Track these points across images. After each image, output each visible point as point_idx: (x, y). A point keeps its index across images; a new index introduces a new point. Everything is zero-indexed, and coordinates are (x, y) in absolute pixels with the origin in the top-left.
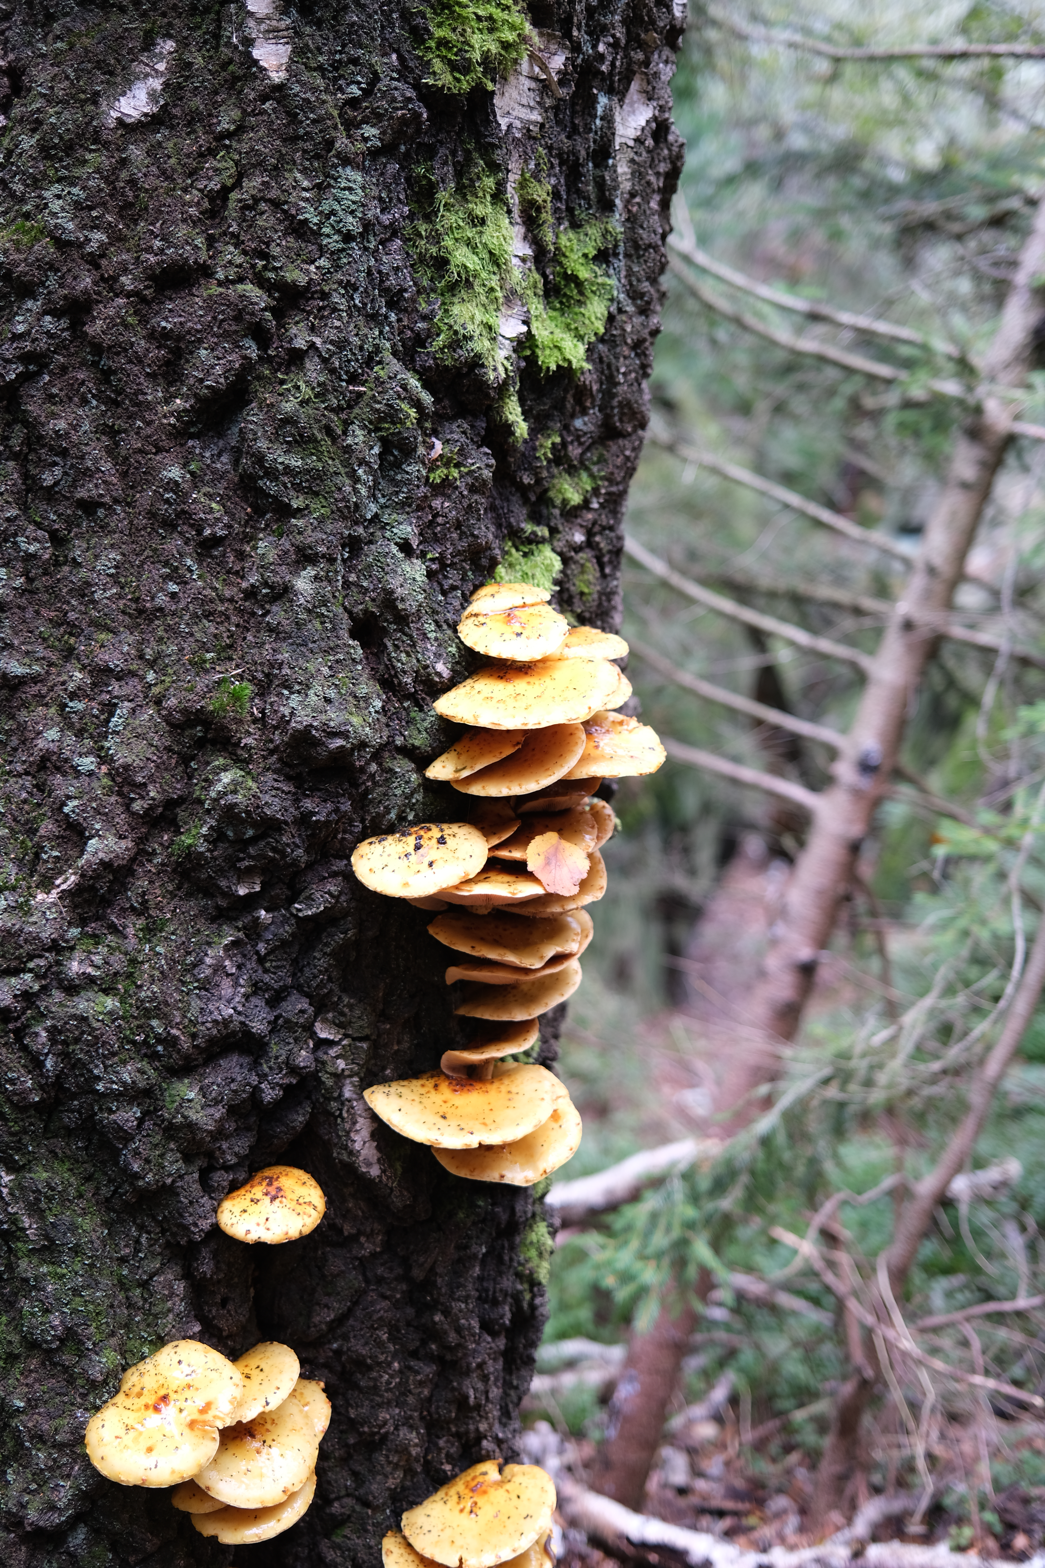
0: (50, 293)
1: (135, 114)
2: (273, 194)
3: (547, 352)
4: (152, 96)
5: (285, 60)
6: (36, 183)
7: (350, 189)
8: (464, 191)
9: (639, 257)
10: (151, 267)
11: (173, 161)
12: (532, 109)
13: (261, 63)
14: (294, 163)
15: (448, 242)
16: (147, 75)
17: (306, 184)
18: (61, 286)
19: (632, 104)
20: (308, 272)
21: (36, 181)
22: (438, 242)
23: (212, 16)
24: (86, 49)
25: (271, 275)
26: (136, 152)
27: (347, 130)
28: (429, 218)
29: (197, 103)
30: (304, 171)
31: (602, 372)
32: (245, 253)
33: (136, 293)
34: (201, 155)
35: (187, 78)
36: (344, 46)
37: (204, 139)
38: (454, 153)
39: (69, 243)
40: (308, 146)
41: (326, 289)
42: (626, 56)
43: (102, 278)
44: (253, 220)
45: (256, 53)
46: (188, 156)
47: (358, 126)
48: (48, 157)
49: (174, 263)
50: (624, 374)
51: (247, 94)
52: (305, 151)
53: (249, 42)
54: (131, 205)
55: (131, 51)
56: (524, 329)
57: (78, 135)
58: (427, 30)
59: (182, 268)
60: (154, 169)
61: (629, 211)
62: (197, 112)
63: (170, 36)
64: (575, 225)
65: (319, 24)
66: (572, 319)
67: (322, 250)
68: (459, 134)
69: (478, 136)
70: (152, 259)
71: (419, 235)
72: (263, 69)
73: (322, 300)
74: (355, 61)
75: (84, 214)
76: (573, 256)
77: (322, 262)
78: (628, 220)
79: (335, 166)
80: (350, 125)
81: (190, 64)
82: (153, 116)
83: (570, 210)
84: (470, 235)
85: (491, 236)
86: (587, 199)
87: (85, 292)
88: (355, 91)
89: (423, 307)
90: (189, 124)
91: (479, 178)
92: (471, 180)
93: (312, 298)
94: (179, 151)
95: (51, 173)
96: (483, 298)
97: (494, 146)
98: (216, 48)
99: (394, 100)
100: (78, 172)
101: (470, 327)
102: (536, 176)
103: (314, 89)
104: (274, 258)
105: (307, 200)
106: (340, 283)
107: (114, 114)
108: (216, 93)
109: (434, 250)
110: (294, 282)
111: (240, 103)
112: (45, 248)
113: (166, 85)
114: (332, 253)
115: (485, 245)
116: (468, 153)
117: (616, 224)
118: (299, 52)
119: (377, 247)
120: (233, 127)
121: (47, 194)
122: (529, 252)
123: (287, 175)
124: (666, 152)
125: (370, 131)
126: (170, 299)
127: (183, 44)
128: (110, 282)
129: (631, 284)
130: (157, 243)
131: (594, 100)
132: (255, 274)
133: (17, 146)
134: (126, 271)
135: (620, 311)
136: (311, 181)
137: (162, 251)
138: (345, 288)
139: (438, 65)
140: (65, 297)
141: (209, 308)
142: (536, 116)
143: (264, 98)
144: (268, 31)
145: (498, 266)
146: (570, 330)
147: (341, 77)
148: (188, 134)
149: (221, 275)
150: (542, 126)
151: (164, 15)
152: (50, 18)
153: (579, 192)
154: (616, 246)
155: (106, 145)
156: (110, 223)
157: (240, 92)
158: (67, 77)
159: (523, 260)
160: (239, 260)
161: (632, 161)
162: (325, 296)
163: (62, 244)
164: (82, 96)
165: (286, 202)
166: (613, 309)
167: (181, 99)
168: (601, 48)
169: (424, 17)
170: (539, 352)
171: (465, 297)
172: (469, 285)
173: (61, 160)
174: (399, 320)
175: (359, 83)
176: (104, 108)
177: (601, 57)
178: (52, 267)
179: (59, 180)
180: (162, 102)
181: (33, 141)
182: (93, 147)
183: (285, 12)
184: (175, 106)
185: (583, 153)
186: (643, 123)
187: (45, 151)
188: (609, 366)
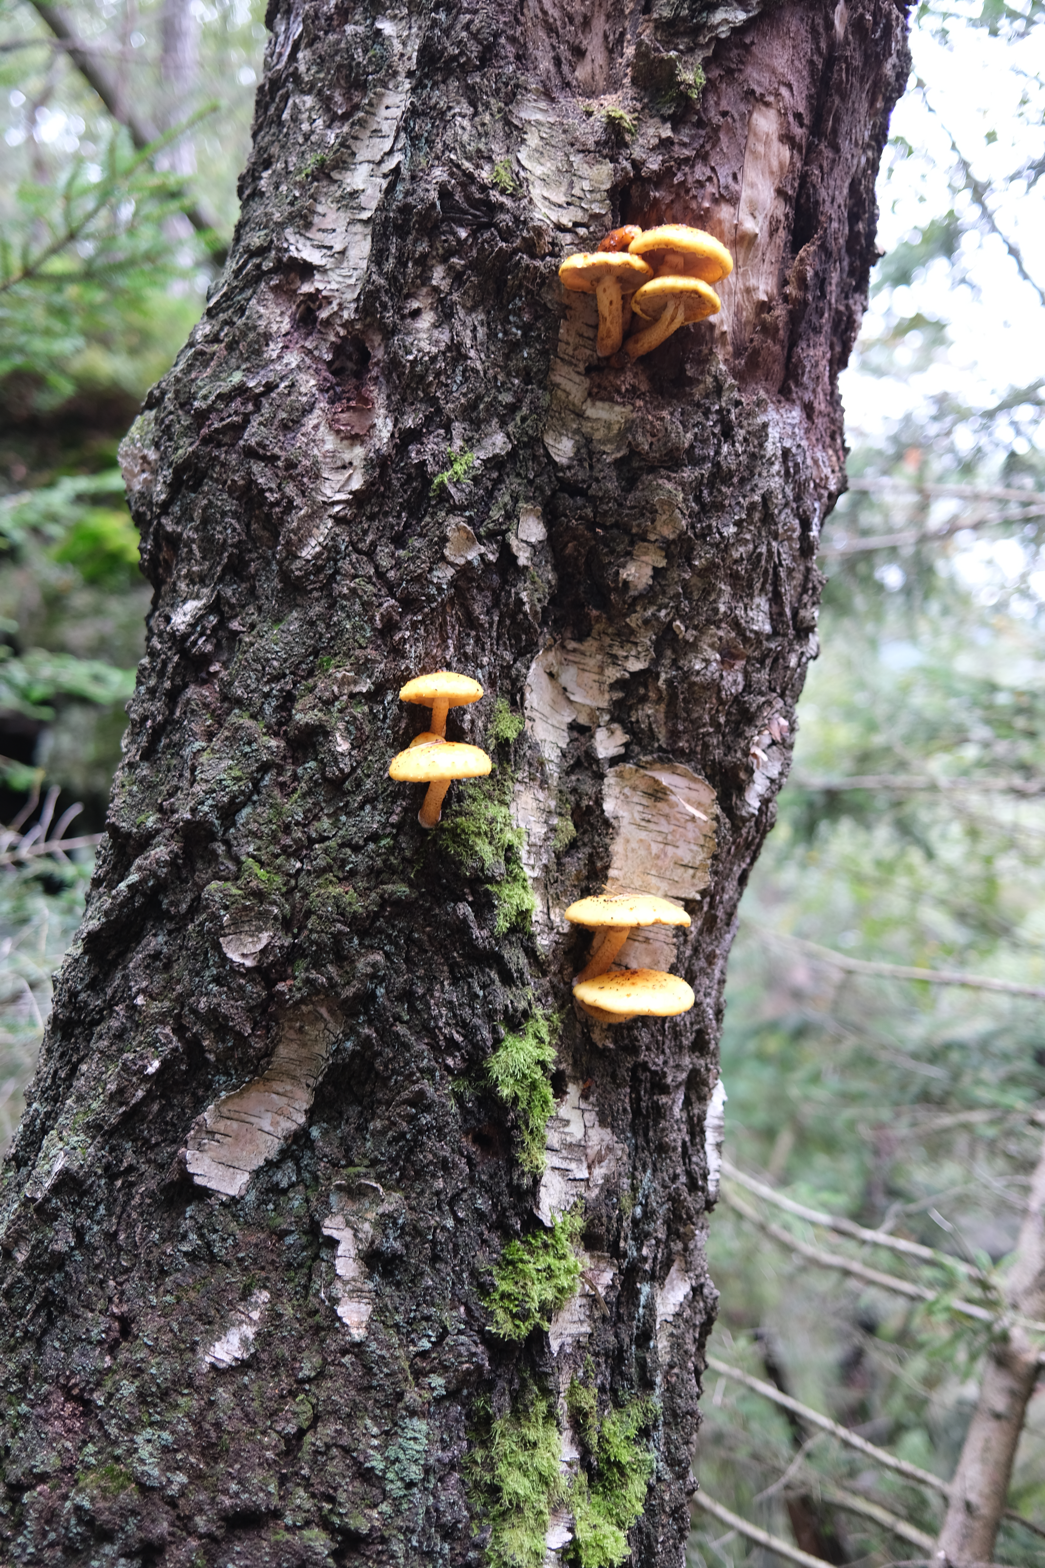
0: (128, 1537)
1: (228, 1359)
2: (345, 1441)
3: (590, 1552)
4: (244, 1341)
5: (365, 1318)
6: (130, 1428)
7: (415, 1439)
8: (519, 1414)
9: (677, 1424)
10: (225, 1510)
11: (255, 1404)
12: (582, 1322)
13: (345, 1320)
14: (366, 1409)
15: (502, 1469)
16: (241, 1322)
17: (375, 1430)
18: (139, 1528)
19: (671, 1283)
20: (370, 1519)
21: (130, 1425)
22: (492, 1470)
23: (305, 1271)
24: (191, 1305)
25: (336, 1520)
26: (223, 1395)
27: (416, 1378)
28: (486, 1443)
29: (284, 1350)
30: (374, 1418)
31: (641, 1543)
32: (313, 1496)
33: (209, 1536)
34: (282, 1397)
35: (276, 1327)
36: (418, 1305)
37: (286, 1383)
38: (510, 1382)
39: (152, 1489)
40: (380, 1396)
41: (386, 1534)
42: (667, 1246)
43: (178, 1517)
44: (324, 1464)
45: (340, 1311)
46: (270, 1399)
47: (426, 1375)
48: (144, 1402)
49: (247, 1508)
50: (663, 1542)
51: (328, 1346)
52: (376, 1401)
53: (335, 1301)
54: (214, 1445)
55: (230, 1303)
56: (569, 1536)
57: (174, 1382)
58: (493, 1285)
59: (254, 1513)
60: (238, 1412)
61: (668, 1382)
62: (284, 1359)
63: (265, 1287)
64: (619, 1405)
65: (398, 1284)
66: (615, 1504)
67: (385, 1495)
68: (516, 1365)
69: (534, 1366)
70: (228, 1502)
71: (475, 1462)
72: (344, 1325)
73: (381, 1543)
74: (427, 1318)
75: (169, 1456)
76: (615, 1441)
77: (385, 1507)
78: (667, 1390)
79: (403, 1418)
80: (418, 1374)
81: (280, 1316)
82: (243, 1361)
83: (614, 1391)
84: (522, 1459)
85: (541, 1460)
86: (630, 1380)
87: (161, 1538)
88: (425, 1344)
89: (475, 1533)
90: (274, 1368)
91: (533, 1404)
92: (526, 1406)
93: (373, 1543)
94: (262, 1394)
95: (145, 1418)
96: (532, 1522)
97: (547, 1374)
98: (305, 1298)
99: (460, 1355)
100: (168, 1416)
101: (519, 1558)
102: (584, 1383)
103: (389, 1347)
104: (340, 1504)
105: (374, 1448)
106: (400, 1529)
107: (208, 1359)
108: (301, 1338)
109: (488, 1478)
110: (357, 1529)
111: (321, 1351)
112: (129, 1496)
113: (258, 1334)
114: (394, 1499)
115: (536, 1469)
116: (523, 1381)
117: (656, 1401)
118: (379, 1310)
119: (436, 1486)
120: (313, 1374)
121: (139, 1439)
122: (575, 1455)
123: (359, 1422)
124: (702, 1304)
125: (437, 1381)
126: (239, 1539)
127: (277, 1295)
128: (184, 1523)
129: (669, 1452)
130: (234, 1487)
131: (638, 1292)
132: (321, 1516)
133: (117, 1390)
134: (201, 1511)
135: (659, 1480)
136: (379, 1427)
137: (237, 1495)
138: (404, 1534)
139: (500, 1315)
140: (141, 1540)
141: (274, 1555)
142: (586, 1328)
143: (344, 1352)
144: (353, 1291)
145: (547, 1484)
146: (611, 1515)
147: (414, 1331)
148: (272, 1377)
149: (289, 1521)
150: (591, 1335)
151: (263, 1268)
152: (163, 1273)
153: (622, 1374)
154: (656, 1420)
155: (197, 1389)
156: (191, 1465)
157: (323, 1341)
158: (171, 1330)
159: (570, 1465)
160: (308, 1505)
161: (672, 1335)
162: (384, 1540)
163: (145, 1489)
164: (182, 1346)
165: (355, 1450)
166: (653, 1481)
167: (269, 1345)
168: (645, 1251)
169: (490, 1274)
170: (582, 1553)
171: (515, 1522)
172: (519, 1509)
173: (156, 1405)
174: (452, 1549)
175: (429, 1336)
176: (200, 1355)
177: (645, 1259)
178: (134, 1513)
179: (151, 1424)
180: (252, 1351)
181: (133, 1389)
182: (186, 1391)
183: (369, 1277)
184: (264, 1351)
185: (627, 1340)
186: (681, 1299)
187: (142, 1397)
188: (648, 1536)
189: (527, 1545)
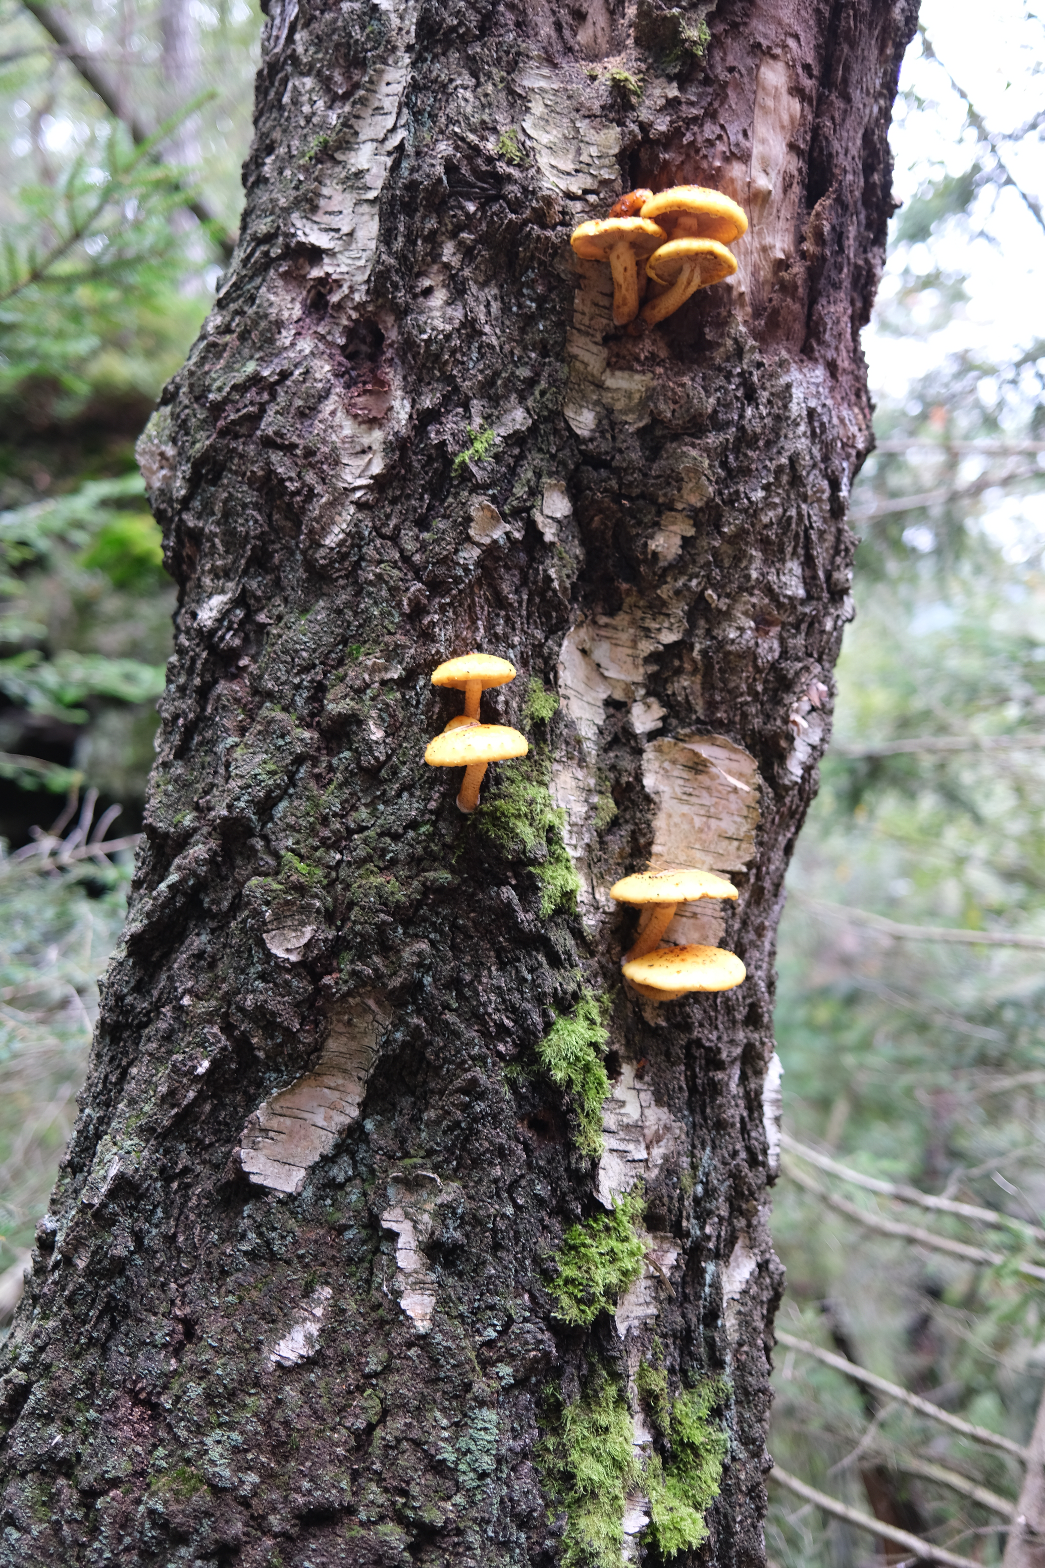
0: (203, 1539)
1: (293, 1357)
2: (415, 1434)
3: (668, 1535)
4: (309, 1338)
5: (429, 1310)
6: (199, 1430)
7: (485, 1429)
8: (589, 1399)
9: (749, 1402)
10: (298, 1508)
11: (323, 1401)
12: (647, 1304)
13: (409, 1313)
14: (435, 1401)
15: (574, 1456)
16: (305, 1319)
17: (445, 1422)
18: (214, 1529)
19: (736, 1260)
20: (444, 1511)
21: (199, 1426)
22: (565, 1457)
23: (366, 1265)
24: (254, 1304)
25: (411, 1514)
26: (291, 1393)
27: (484, 1368)
28: (557, 1431)
29: (349, 1346)
30: (443, 1410)
31: (719, 1523)
32: (386, 1490)
33: (284, 1534)
34: (350, 1392)
35: (340, 1323)
36: (482, 1295)
37: (353, 1378)
38: (579, 1368)
39: (225, 1490)
40: (448, 1388)
41: (462, 1526)
42: (730, 1224)
43: (252, 1517)
44: (396, 1458)
45: (404, 1304)
46: (338, 1396)
47: (493, 1364)
48: (212, 1404)
49: (321, 1505)
50: (741, 1522)
51: (394, 1339)
52: (444, 1393)
53: (398, 1294)
54: (283, 1444)
55: (292, 1300)
56: (646, 1520)
57: (240, 1382)
58: (556, 1271)
59: (327, 1510)
60: (307, 1410)
61: (738, 1360)
62: (349, 1353)
63: (327, 1283)
64: (689, 1386)
65: (460, 1275)
66: (690, 1485)
67: (458, 1487)
68: (583, 1351)
69: (602, 1350)
70: (301, 1500)
71: (547, 1450)
72: (408, 1318)
73: (457, 1535)
74: (492, 1308)
75: (240, 1457)
76: (688, 1422)
77: (459, 1499)
78: (738, 1368)
79: (472, 1408)
80: (486, 1364)
81: (344, 1311)
82: (308, 1358)
83: (684, 1372)
84: (594, 1445)
85: (614, 1444)
86: (699, 1360)
87: (236, 1538)
88: (491, 1333)
89: (551, 1521)
90: (340, 1364)
91: (602, 1389)
92: (595, 1391)
93: (448, 1535)
94: (329, 1391)
95: (213, 1419)
96: (608, 1507)
97: (615, 1359)
98: (368, 1292)
99: (527, 1343)
100: (237, 1416)
101: (596, 1544)
102: (653, 1365)
103: (455, 1338)
104: (414, 1498)
105: (445, 1440)
106: (474, 1520)
107: (274, 1358)
108: (366, 1332)
109: (561, 1465)
110: (431, 1522)
111: (387, 1345)
112: (202, 1498)
113: (322, 1330)
114: (468, 1490)
115: (609, 1454)
116: (592, 1366)
117: (727, 1380)
118: (443, 1302)
119: (509, 1476)
120: (380, 1368)
121: (209, 1441)
122: (648, 1438)
123: (428, 1415)
124: (768, 1280)
125: (505, 1370)
126: (314, 1536)
127: (339, 1290)
128: (258, 1522)
129: (743, 1431)
130: (306, 1485)
131: (704, 1271)
132: (395, 1510)
133: (184, 1393)
134: (274, 1510)
135: (734, 1459)
136: (449, 1419)
137: (309, 1492)
138: (479, 1525)
139: (565, 1301)
140: (216, 1541)
141: (350, 1551)
142: (652, 1310)
143: (410, 1345)
144: (415, 1283)
145: (621, 1469)
146: (687, 1497)
147: (479, 1320)
148: (339, 1373)
149: (363, 1516)
150: (658, 1317)
151: (323, 1264)
152: (224, 1273)
153: (691, 1354)
154: (728, 1399)
155: (265, 1388)
156: (263, 1464)
157: (387, 1335)
158: (235, 1331)
159: (643, 1448)
160: (381, 1499)
161: (739, 1313)
162: (459, 1532)
163: (217, 1490)
164: (247, 1346)
165: (426, 1442)
166: (728, 1460)
167: (334, 1341)
168: (708, 1230)
169: (553, 1260)
170: (660, 1536)
171: (591, 1508)
172: (594, 1495)
173: (223, 1406)
174: (528, 1538)
175: (495, 1325)
176: (265, 1354)
177: (708, 1238)
178: (207, 1514)
179: (220, 1425)
180: (318, 1347)
181: (200, 1390)
182: (253, 1391)
183: (431, 1268)
184: (329, 1347)
185: (694, 1320)
186: (747, 1276)
187: (209, 1398)
188: (725, 1516)
189: (604, 1531)
